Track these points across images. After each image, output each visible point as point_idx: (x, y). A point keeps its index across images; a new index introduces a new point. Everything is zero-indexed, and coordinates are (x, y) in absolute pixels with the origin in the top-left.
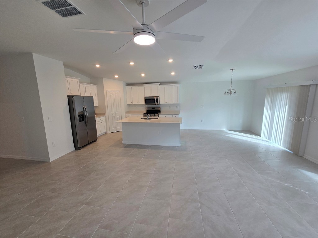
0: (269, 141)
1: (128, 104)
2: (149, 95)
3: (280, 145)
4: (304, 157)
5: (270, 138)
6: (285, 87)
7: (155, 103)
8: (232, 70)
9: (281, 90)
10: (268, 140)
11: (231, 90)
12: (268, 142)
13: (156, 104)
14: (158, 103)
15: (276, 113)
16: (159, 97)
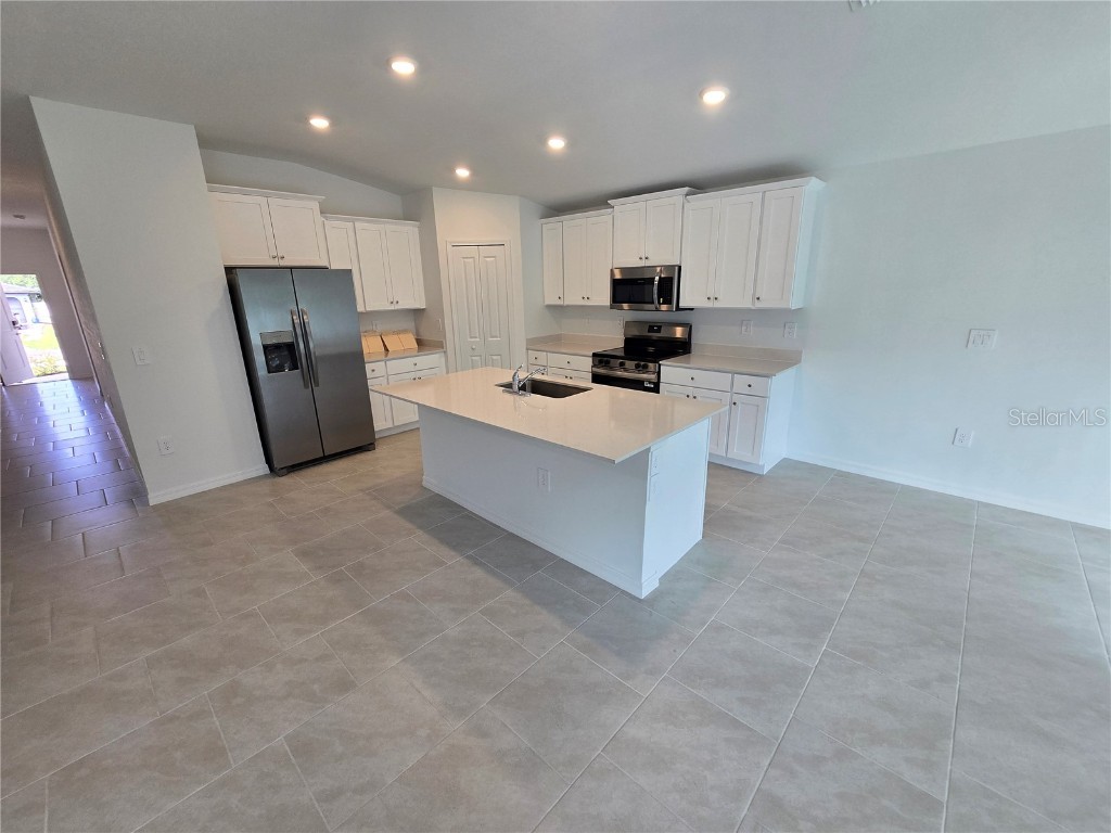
1: (547, 303)
2: (631, 256)
7: (653, 303)
13: (664, 307)
14: (668, 301)
16: (680, 268)
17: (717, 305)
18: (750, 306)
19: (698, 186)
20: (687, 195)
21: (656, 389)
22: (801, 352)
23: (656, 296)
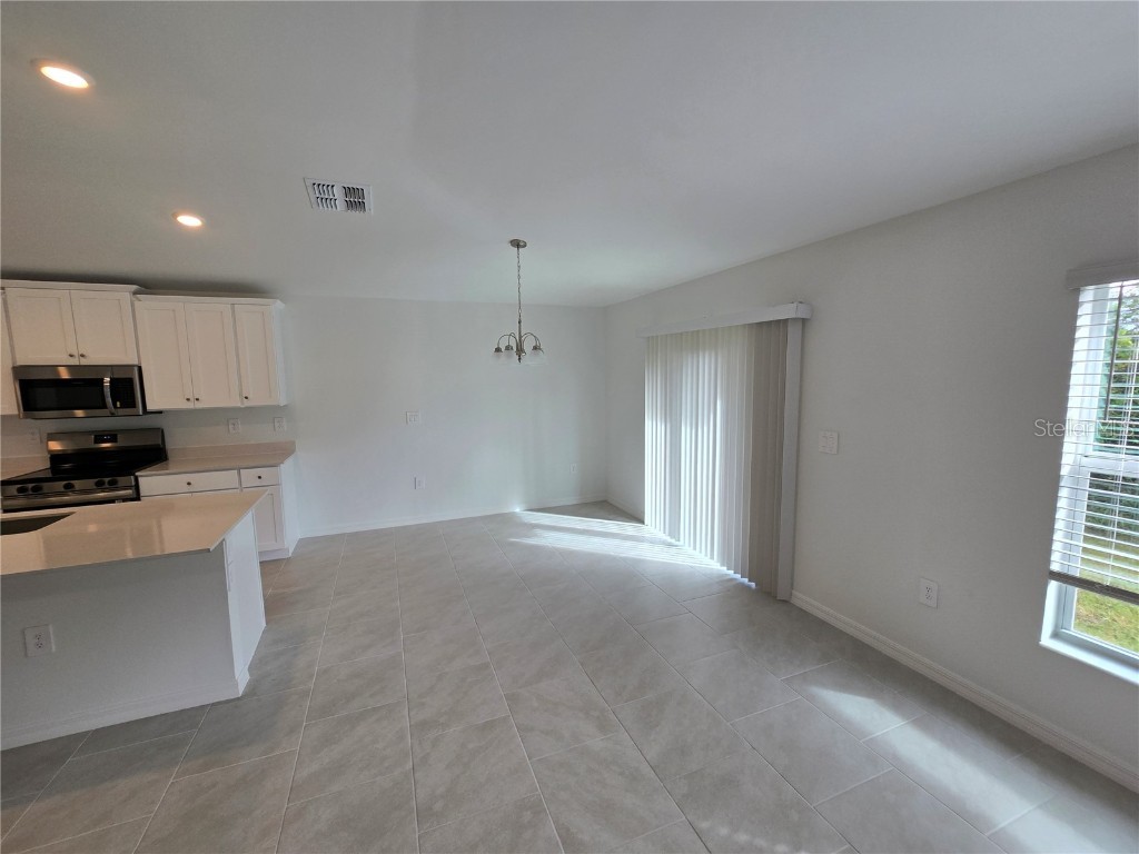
0: (673, 541)
3: (712, 558)
4: (795, 601)
5: (674, 531)
6: (704, 330)
8: (517, 244)
9: (692, 341)
10: (669, 540)
11: (520, 337)
12: (670, 545)
13: (123, 411)
14: (129, 405)
15: (686, 432)
16: (140, 368)
17: (199, 405)
18: (239, 405)
19: (148, 286)
20: (135, 293)
21: (137, 498)
22: (293, 443)
23: (109, 400)
